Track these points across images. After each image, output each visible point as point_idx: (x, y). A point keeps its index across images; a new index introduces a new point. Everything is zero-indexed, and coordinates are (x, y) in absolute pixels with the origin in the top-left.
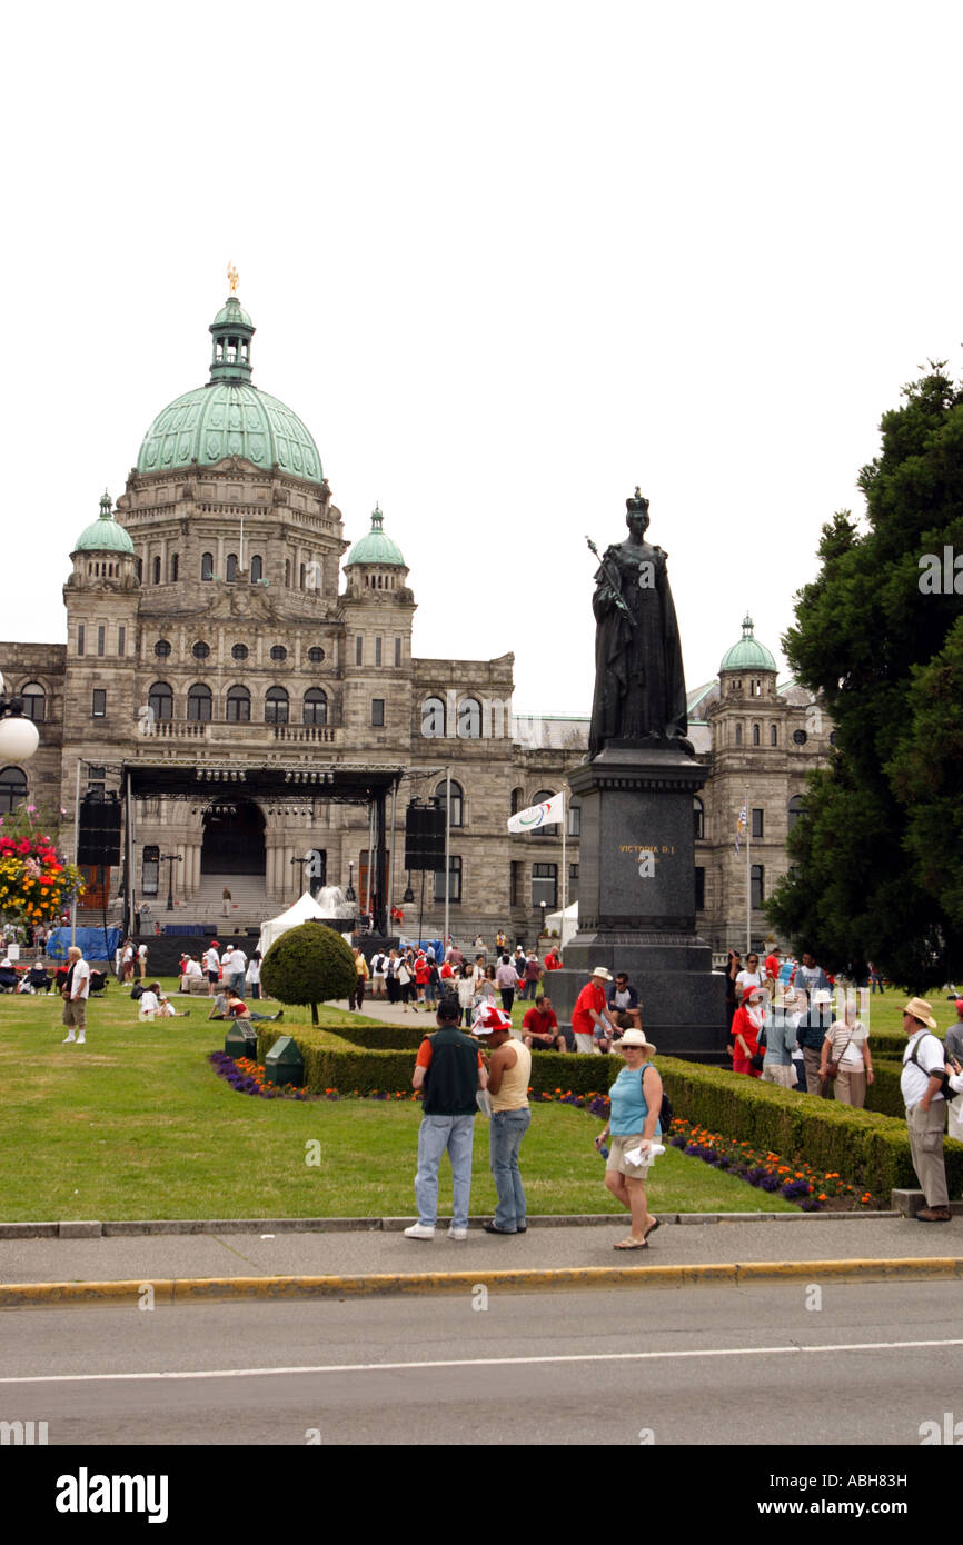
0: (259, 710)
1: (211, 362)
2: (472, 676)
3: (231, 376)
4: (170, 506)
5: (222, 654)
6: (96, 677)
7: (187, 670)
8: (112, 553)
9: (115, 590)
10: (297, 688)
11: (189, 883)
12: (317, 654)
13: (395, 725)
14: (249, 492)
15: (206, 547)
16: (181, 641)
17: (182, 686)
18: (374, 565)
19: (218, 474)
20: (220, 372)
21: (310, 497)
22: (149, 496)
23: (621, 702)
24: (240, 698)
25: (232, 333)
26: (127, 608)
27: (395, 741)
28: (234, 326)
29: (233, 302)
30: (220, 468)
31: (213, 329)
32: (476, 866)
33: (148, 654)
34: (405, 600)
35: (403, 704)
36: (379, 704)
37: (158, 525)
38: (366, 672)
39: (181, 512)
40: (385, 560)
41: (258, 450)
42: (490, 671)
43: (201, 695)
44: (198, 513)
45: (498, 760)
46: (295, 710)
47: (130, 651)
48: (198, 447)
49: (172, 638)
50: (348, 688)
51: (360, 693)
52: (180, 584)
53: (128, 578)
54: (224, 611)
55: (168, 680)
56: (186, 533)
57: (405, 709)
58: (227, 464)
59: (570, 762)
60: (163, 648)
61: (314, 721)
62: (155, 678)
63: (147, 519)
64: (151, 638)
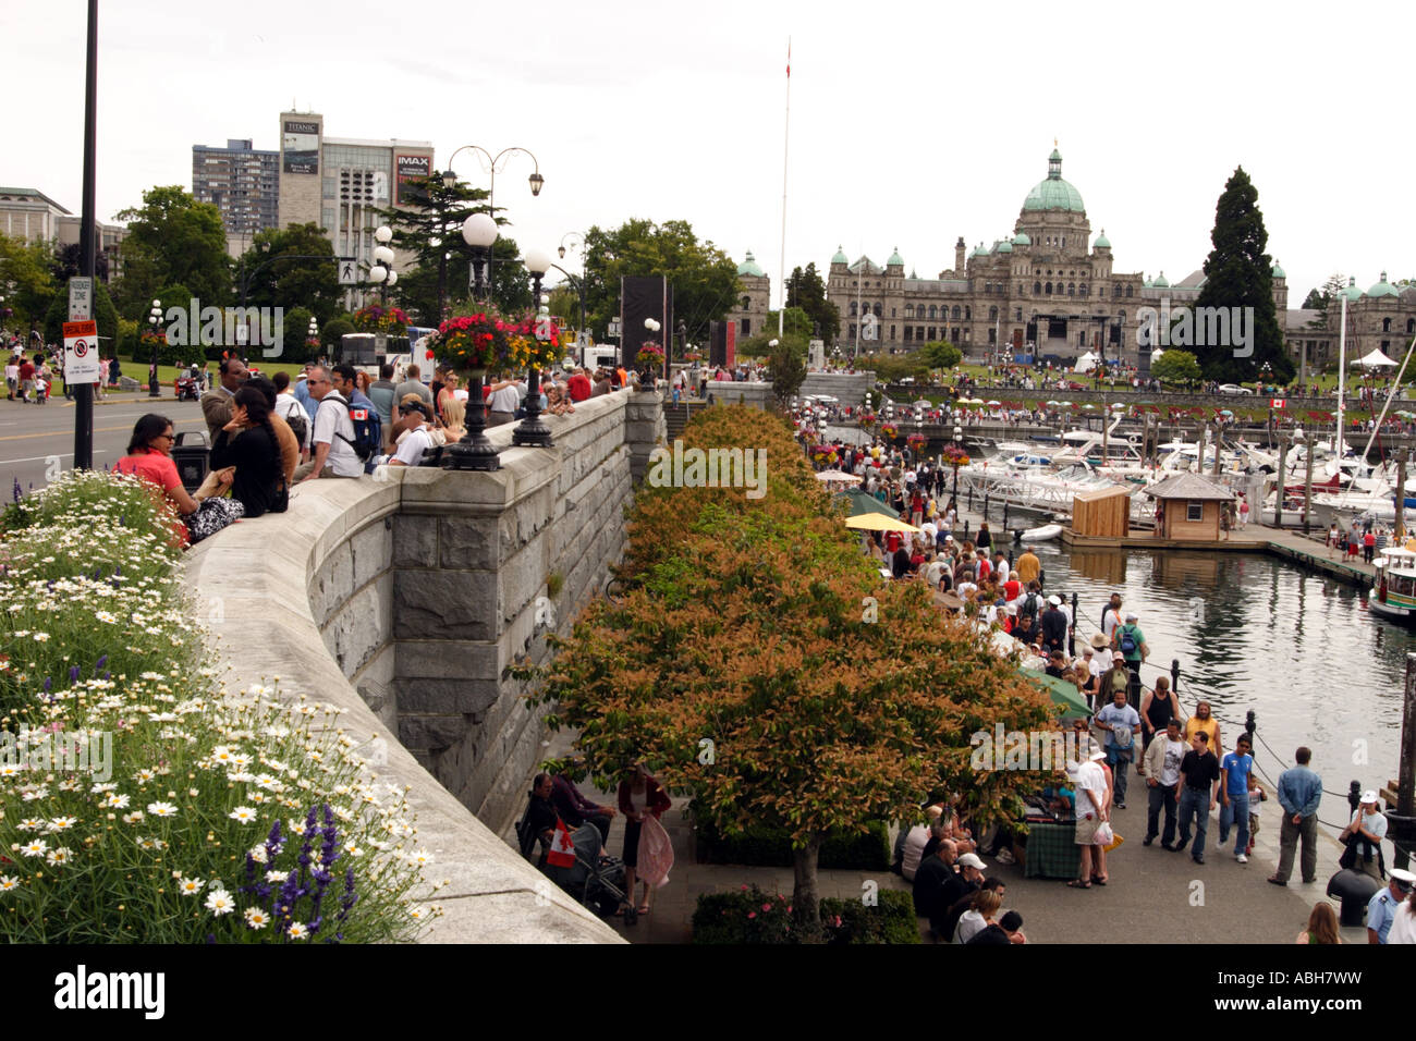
0: (1066, 290)
1: (1048, 171)
2: (1130, 279)
3: (1055, 176)
4: (1037, 223)
5: (1055, 273)
6: (1020, 281)
7: (1045, 278)
8: (1024, 244)
9: (1026, 255)
10: (1077, 283)
11: (1045, 340)
12: (1083, 273)
13: (1107, 295)
14: (1062, 218)
15: (1048, 235)
16: (1044, 271)
17: (1044, 284)
18: (1102, 247)
20: (1052, 175)
21: (1080, 217)
22: (1029, 218)
24: (1060, 287)
25: (1055, 160)
26: (1029, 261)
27: (1106, 301)
29: (1056, 150)
30: (1052, 210)
31: (1050, 159)
32: (1129, 336)
33: (1034, 274)
34: (1110, 258)
35: (1108, 288)
36: (1102, 289)
37: (1033, 229)
38: (1098, 279)
39: (1041, 225)
40: (1105, 245)
41: (1064, 204)
42: (1136, 277)
43: (1049, 286)
44: (1046, 225)
45: (1137, 304)
46: (1077, 290)
47: (1030, 273)
48: (1046, 203)
49: (1041, 269)
50: (1093, 284)
51: (1096, 285)
52: (1040, 246)
53: (1029, 251)
54: (1056, 261)
55: (1040, 281)
56: (1042, 232)
57: (1110, 290)
58: (1055, 209)
60: (1038, 272)
61: (1082, 293)
62: (1036, 281)
64: (1035, 269)
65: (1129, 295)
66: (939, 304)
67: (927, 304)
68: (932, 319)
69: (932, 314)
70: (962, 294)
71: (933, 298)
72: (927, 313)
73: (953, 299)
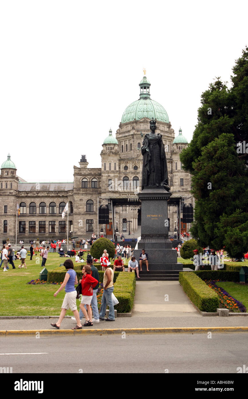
1: (140, 94)
3: (145, 97)
4: (129, 131)
6: (109, 176)
7: (132, 173)
8: (112, 144)
9: (113, 154)
11: (135, 228)
13: (187, 185)
15: (139, 141)
16: (130, 166)
17: (131, 177)
18: (179, 143)
19: (141, 122)
20: (142, 96)
21: (166, 127)
22: (124, 129)
23: (148, 176)
25: (145, 86)
26: (116, 158)
27: (186, 189)
28: (145, 84)
29: (145, 77)
30: (141, 121)
31: (140, 85)
33: (122, 169)
35: (188, 180)
36: (182, 180)
37: (126, 136)
38: (178, 172)
39: (132, 133)
40: (182, 142)
41: (151, 115)
43: (136, 180)
44: (136, 133)
47: (117, 169)
48: (136, 116)
49: (128, 165)
50: (174, 176)
51: (177, 177)
52: (132, 151)
53: (116, 150)
55: (128, 176)
56: (133, 138)
57: (189, 181)
58: (143, 120)
60: (126, 168)
62: (124, 176)
63: (124, 135)
64: (123, 165)
66: (48, 201)
67: (38, 201)
68: (43, 214)
69: (43, 210)
70: (67, 192)
71: (42, 197)
72: (38, 209)
73: (59, 197)
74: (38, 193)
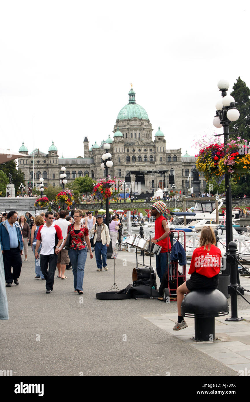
0: (143, 159)
1: (129, 100)
2: (175, 152)
3: (132, 102)
4: (125, 126)
5: (137, 151)
6: (119, 156)
7: (132, 154)
8: (120, 137)
9: (121, 142)
10: (148, 155)
12: (151, 150)
13: (164, 161)
14: (138, 123)
15: (131, 132)
16: (131, 149)
17: (131, 156)
18: (159, 136)
19: (132, 120)
20: (131, 102)
21: (147, 122)
22: (121, 124)
24: (140, 158)
25: (132, 95)
26: (123, 145)
27: (164, 163)
28: (132, 94)
29: (132, 89)
30: (133, 119)
31: (129, 94)
32: (177, 182)
33: (126, 152)
34: (164, 141)
35: (165, 157)
36: (161, 158)
37: (123, 129)
38: (159, 153)
39: (127, 127)
40: (161, 135)
41: (139, 116)
42: (178, 151)
43: (134, 158)
44: (130, 127)
45: (179, 165)
46: (149, 159)
47: (124, 152)
48: (129, 116)
49: (129, 149)
50: (156, 155)
51: (158, 156)
52: (127, 139)
53: (122, 140)
54: (137, 144)
55: (129, 155)
56: (128, 130)
58: (134, 118)
59: (191, 164)
60: (128, 151)
61: (151, 160)
62: (127, 155)
63: (121, 128)
64: (126, 149)
65: (175, 161)
66: (77, 170)
67: (71, 171)
69: (74, 177)
70: (89, 164)
71: (74, 168)
72: (71, 175)
73: (84, 167)
74: (71, 166)
